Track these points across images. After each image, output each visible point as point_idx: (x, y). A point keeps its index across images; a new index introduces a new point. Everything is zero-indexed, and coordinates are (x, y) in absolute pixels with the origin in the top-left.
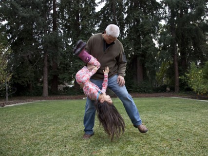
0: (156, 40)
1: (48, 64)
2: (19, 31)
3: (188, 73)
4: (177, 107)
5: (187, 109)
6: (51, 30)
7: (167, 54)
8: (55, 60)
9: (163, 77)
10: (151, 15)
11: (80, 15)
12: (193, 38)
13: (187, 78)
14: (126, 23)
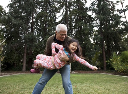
0: (92, 39)
1: (27, 52)
2: (11, 32)
3: (111, 59)
4: (105, 80)
5: (111, 81)
6: (30, 31)
7: (98, 47)
8: (31, 49)
9: (96, 61)
10: (89, 24)
11: (47, 23)
12: (114, 38)
13: (111, 62)
14: (74, 29)
